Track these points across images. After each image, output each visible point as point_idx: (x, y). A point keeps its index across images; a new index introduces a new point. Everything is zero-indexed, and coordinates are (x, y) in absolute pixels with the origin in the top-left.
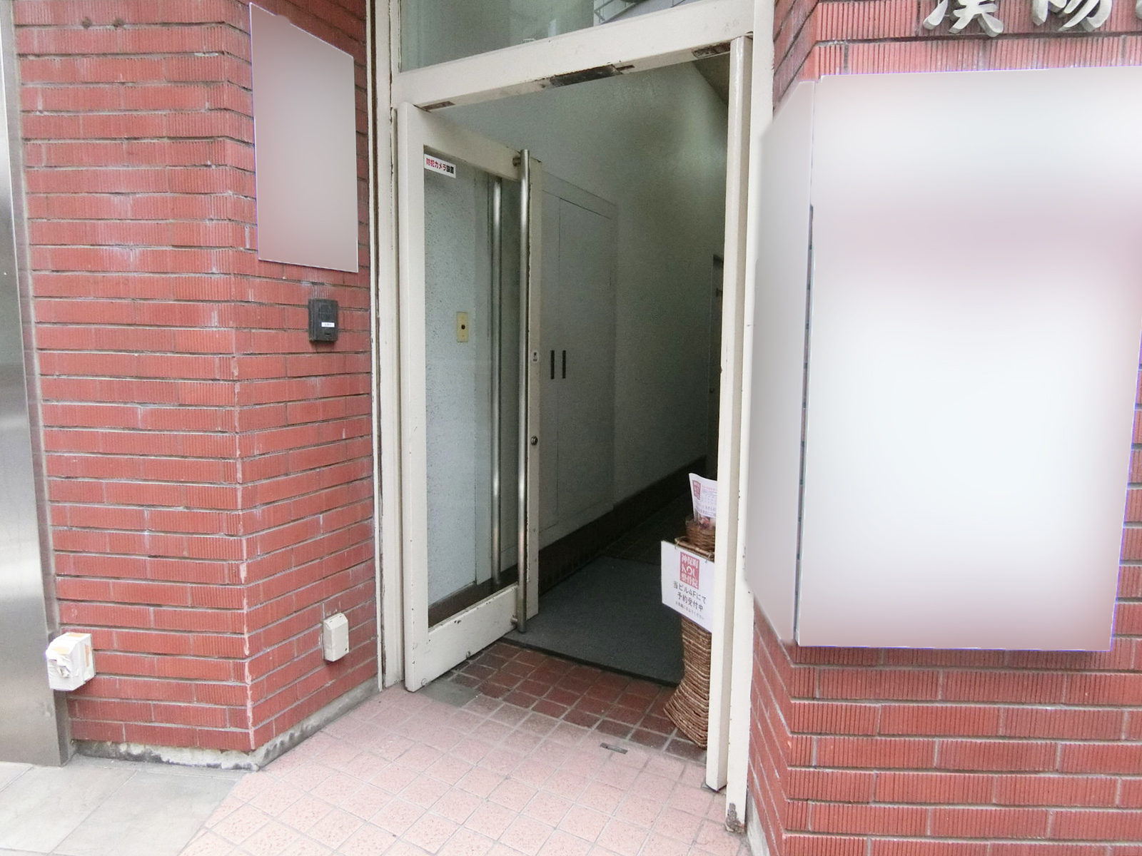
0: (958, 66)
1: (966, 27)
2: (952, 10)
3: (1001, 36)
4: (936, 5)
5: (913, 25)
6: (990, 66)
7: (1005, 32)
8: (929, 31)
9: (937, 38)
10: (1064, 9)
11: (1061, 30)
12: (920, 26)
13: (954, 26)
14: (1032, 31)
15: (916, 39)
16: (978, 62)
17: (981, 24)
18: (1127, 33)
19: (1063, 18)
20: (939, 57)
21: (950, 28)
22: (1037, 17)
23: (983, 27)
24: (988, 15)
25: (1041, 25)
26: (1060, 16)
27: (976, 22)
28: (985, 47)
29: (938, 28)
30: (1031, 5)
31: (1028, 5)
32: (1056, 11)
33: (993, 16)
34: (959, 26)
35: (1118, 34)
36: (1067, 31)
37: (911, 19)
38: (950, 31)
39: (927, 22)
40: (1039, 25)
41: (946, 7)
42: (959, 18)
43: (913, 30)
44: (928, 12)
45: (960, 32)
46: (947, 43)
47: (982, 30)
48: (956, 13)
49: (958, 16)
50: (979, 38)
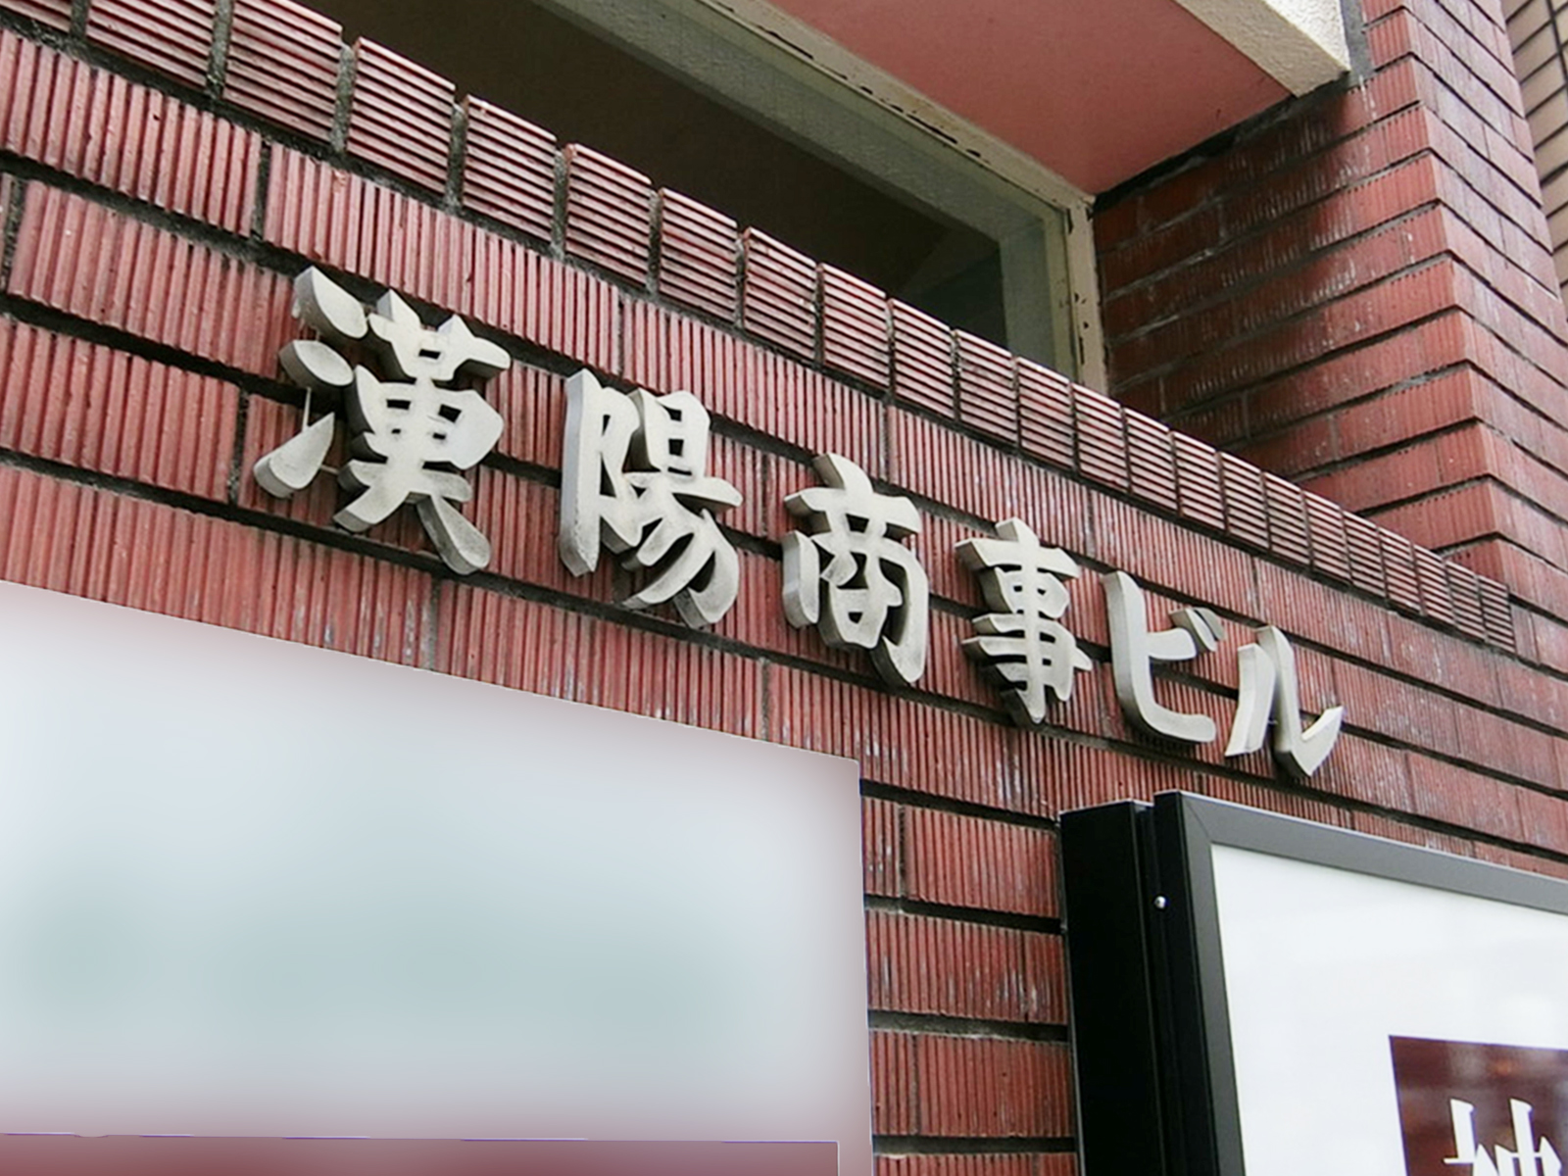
0: (359, 642)
1: (384, 521)
2: (345, 460)
3: (481, 577)
4: (297, 431)
5: (222, 466)
6: (452, 663)
7: (494, 569)
8: (271, 498)
9: (299, 531)
10: (636, 549)
11: (629, 603)
12: (245, 475)
13: (352, 508)
14: (557, 587)
15: (227, 510)
16: (417, 638)
17: (428, 525)
18: (768, 654)
19: (632, 574)
20: (301, 591)
21: (338, 510)
22: (572, 551)
23: (434, 538)
24: (445, 502)
25: (581, 577)
26: (625, 566)
27: (412, 512)
28: (437, 597)
29: (301, 497)
30: (557, 513)
31: (549, 512)
32: (617, 549)
33: (461, 511)
34: (368, 511)
35: (751, 652)
36: (644, 610)
37: (216, 442)
38: (337, 518)
39: (267, 469)
40: (576, 574)
41: (328, 444)
42: (366, 488)
43: (216, 480)
44: (270, 438)
45: (369, 530)
46: (328, 555)
47: (428, 544)
48: (358, 469)
49: (364, 481)
50: (422, 565)
